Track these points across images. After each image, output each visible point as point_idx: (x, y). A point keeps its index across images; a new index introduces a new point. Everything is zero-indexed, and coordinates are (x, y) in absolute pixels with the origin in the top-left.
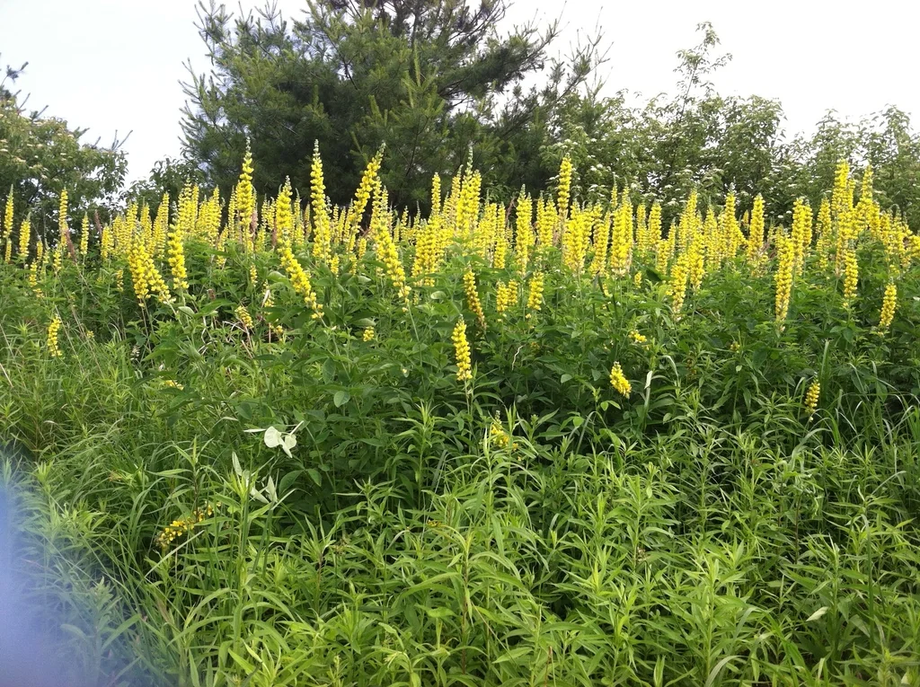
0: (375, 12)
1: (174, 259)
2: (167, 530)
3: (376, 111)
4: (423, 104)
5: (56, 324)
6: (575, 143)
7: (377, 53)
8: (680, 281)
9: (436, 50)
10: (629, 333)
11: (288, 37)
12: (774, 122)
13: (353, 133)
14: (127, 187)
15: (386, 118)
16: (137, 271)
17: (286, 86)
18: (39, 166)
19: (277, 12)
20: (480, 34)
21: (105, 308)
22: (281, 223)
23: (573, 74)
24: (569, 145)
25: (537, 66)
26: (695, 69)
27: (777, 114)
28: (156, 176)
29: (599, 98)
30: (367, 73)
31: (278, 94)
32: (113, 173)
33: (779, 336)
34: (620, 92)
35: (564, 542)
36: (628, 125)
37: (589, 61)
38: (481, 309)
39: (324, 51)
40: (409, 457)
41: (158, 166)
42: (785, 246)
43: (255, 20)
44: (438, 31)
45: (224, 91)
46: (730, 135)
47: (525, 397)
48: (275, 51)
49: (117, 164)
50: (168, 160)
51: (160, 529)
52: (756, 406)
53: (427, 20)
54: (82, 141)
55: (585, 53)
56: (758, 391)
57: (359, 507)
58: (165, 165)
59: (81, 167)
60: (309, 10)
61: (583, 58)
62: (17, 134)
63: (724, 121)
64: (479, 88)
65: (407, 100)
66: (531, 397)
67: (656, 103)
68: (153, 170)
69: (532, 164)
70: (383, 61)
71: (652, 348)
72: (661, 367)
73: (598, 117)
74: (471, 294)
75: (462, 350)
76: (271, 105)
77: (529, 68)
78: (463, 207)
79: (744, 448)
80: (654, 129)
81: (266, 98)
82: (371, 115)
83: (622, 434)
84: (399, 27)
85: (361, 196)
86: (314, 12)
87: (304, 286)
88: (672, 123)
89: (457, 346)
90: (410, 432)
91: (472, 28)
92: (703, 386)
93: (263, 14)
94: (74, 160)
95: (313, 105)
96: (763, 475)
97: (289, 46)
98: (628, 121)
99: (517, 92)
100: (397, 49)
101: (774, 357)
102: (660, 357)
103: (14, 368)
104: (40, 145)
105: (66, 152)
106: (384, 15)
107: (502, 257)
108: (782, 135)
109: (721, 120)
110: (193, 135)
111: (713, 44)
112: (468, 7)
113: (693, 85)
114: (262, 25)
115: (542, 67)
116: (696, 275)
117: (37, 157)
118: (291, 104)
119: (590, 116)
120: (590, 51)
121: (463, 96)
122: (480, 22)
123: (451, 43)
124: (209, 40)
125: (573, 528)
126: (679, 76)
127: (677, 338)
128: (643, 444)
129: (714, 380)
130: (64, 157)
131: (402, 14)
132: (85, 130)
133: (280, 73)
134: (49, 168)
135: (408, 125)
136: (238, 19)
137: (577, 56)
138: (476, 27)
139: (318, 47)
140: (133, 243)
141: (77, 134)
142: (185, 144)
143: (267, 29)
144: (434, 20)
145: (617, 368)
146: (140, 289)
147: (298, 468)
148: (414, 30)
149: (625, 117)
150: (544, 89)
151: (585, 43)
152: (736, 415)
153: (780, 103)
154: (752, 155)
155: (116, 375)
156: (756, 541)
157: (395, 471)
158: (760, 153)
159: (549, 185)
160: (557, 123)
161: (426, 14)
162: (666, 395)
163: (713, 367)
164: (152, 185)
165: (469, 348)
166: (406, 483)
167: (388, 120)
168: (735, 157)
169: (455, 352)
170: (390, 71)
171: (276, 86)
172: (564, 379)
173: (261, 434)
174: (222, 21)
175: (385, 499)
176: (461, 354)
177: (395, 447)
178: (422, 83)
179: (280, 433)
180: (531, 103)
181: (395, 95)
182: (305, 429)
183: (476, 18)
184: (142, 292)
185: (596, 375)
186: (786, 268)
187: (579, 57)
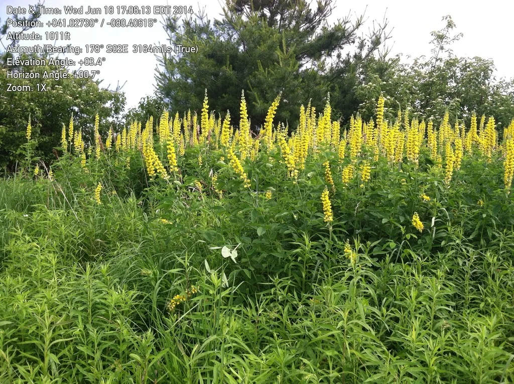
0: (259, 14)
1: (170, 156)
2: (172, 301)
3: (261, 69)
4: (288, 65)
5: (100, 187)
6: (374, 85)
7: (261, 36)
8: (449, 166)
9: (293, 34)
10: (421, 195)
11: (211, 29)
12: (490, 72)
13: (248, 81)
14: (126, 112)
15: (267, 72)
16: (149, 161)
17: (211, 56)
18: (79, 100)
19: (205, 15)
20: (317, 24)
21: (122, 178)
22: (225, 135)
23: (371, 45)
24: (371, 86)
25: (351, 42)
26: (442, 42)
27: (491, 67)
28: (142, 106)
29: (387, 59)
30: (256, 47)
31: (206, 61)
32: (118, 104)
33: (507, 197)
34: (398, 55)
35: (390, 314)
36: (402, 74)
37: (380, 38)
38: (333, 181)
39: (232, 36)
40: (298, 264)
41: (143, 100)
42: (510, 146)
43: (193, 19)
44: (294, 23)
45: (177, 59)
46: (463, 80)
47: (360, 231)
48: (204, 36)
49: (121, 99)
50: (148, 97)
51: (168, 300)
52: (494, 237)
53: (287, 17)
54: (100, 86)
55: (378, 33)
56: (496, 228)
57: (273, 290)
58: (146, 99)
59: (101, 100)
60: (223, 13)
61: (376, 37)
62: (67, 83)
63: (459, 71)
64: (317, 54)
65: (278, 63)
66: (364, 231)
67: (418, 61)
68: (140, 103)
69: (348, 96)
70: (264, 41)
71: (434, 204)
72: (439, 215)
73: (386, 69)
74: (327, 173)
75: (327, 205)
76: (204, 67)
77: (346, 43)
78: (324, 126)
79: (491, 261)
80: (418, 76)
81: (201, 62)
82: (258, 71)
83: (418, 252)
84: (272, 22)
85: (268, 120)
86: (226, 15)
87: (240, 170)
88: (429, 73)
89: (324, 203)
90: (298, 250)
91: (313, 21)
92: (463, 226)
93: (198, 17)
94: (97, 97)
95: (226, 66)
96: (503, 277)
97: (212, 33)
98: (402, 71)
99: (339, 56)
100: (272, 34)
101: (504, 209)
102: (439, 209)
103: (78, 211)
104: (80, 89)
105: (93, 93)
106: (263, 15)
107: (343, 152)
108: (494, 79)
109: (458, 71)
110: (162, 83)
111: (452, 28)
112: (311, 10)
113: (441, 51)
114: (198, 23)
115: (353, 42)
116: (457, 162)
117: (78, 95)
118: (214, 66)
119: (382, 69)
120: (381, 33)
121: (307, 59)
122: (317, 17)
123: (301, 30)
124: (169, 31)
125: (395, 306)
126: (432, 46)
127: (448, 198)
128: (430, 258)
129: (469, 222)
130: (92, 95)
131: (273, 14)
132: (102, 81)
133: (207, 49)
134: (84, 101)
135: (279, 77)
136: (184, 19)
137: (373, 36)
138: (315, 20)
139: (229, 34)
140: (147, 146)
141: (98, 83)
142: (156, 88)
143: (199, 25)
144: (292, 17)
145: (416, 216)
146: (150, 171)
147: (238, 269)
148: (280, 23)
149: (400, 69)
150: (354, 54)
151: (378, 28)
152: (482, 242)
153: (493, 61)
154: (477, 91)
155: (133, 215)
156: (502, 315)
157: (290, 271)
158: (481, 90)
159: (359, 108)
160: (362, 73)
161: (287, 14)
162: (442, 230)
163: (468, 214)
164: (139, 110)
165: (330, 204)
166: (297, 278)
167: (268, 74)
168: (467, 92)
169: (323, 206)
170: (268, 47)
171: (205, 56)
172: (384, 221)
173: (219, 250)
174: (175, 21)
175: (287, 287)
176: (326, 207)
177: (290, 258)
178: (287, 52)
179: (229, 250)
180: (347, 62)
181: (271, 60)
182: (242, 248)
183: (315, 15)
184: (152, 172)
185: (402, 219)
186: (511, 159)
187: (374, 36)
